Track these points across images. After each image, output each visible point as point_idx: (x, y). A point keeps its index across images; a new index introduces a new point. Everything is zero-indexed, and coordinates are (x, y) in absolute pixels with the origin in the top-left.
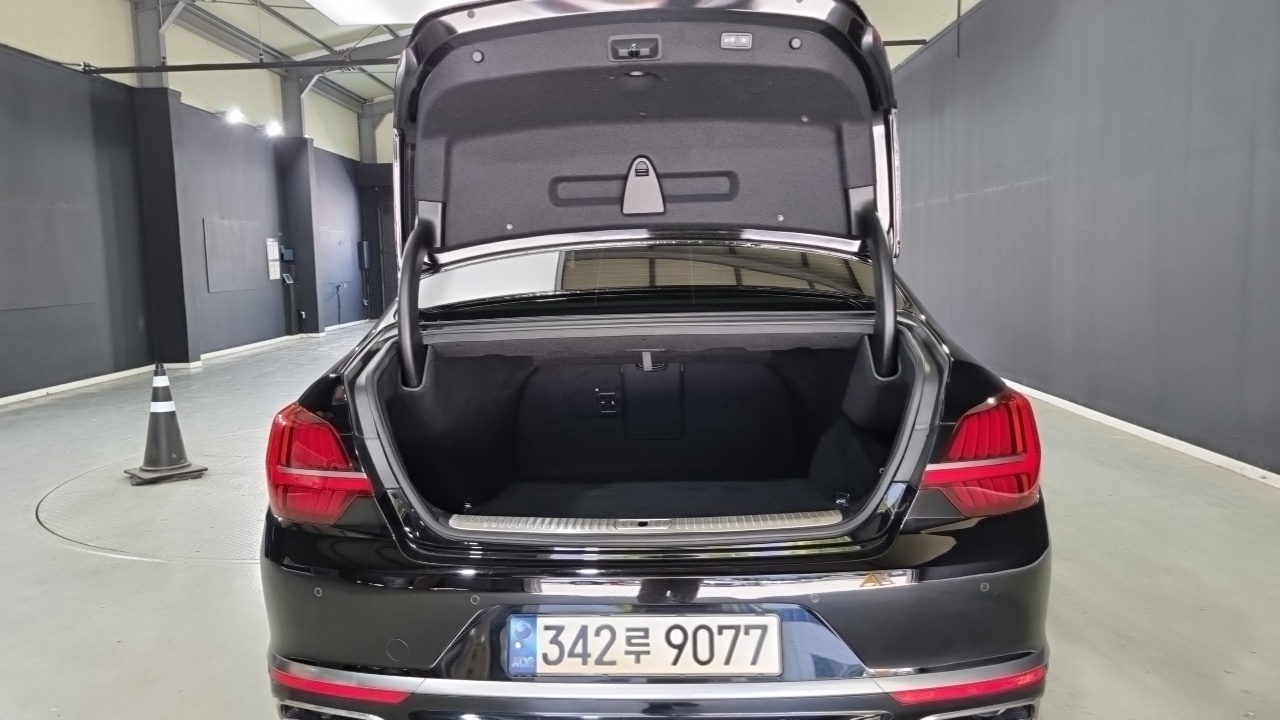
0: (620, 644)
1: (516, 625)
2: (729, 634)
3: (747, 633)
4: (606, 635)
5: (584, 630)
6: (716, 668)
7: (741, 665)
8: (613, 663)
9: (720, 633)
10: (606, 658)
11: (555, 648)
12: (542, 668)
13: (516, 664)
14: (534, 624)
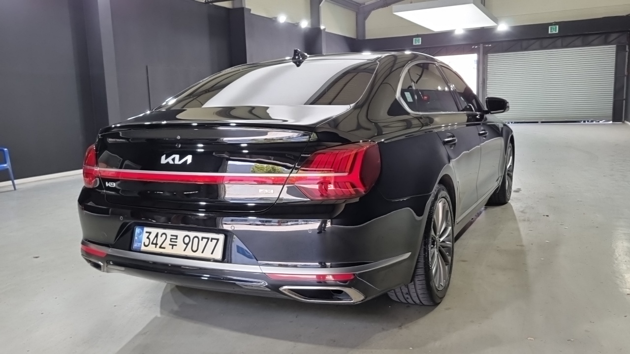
0: (168, 241)
1: (138, 230)
2: (205, 240)
3: (211, 241)
4: (164, 236)
5: (157, 234)
6: (198, 254)
7: (207, 254)
8: (164, 248)
9: (202, 240)
10: (162, 246)
11: (148, 240)
12: (143, 248)
13: (135, 245)
14: (143, 230)
